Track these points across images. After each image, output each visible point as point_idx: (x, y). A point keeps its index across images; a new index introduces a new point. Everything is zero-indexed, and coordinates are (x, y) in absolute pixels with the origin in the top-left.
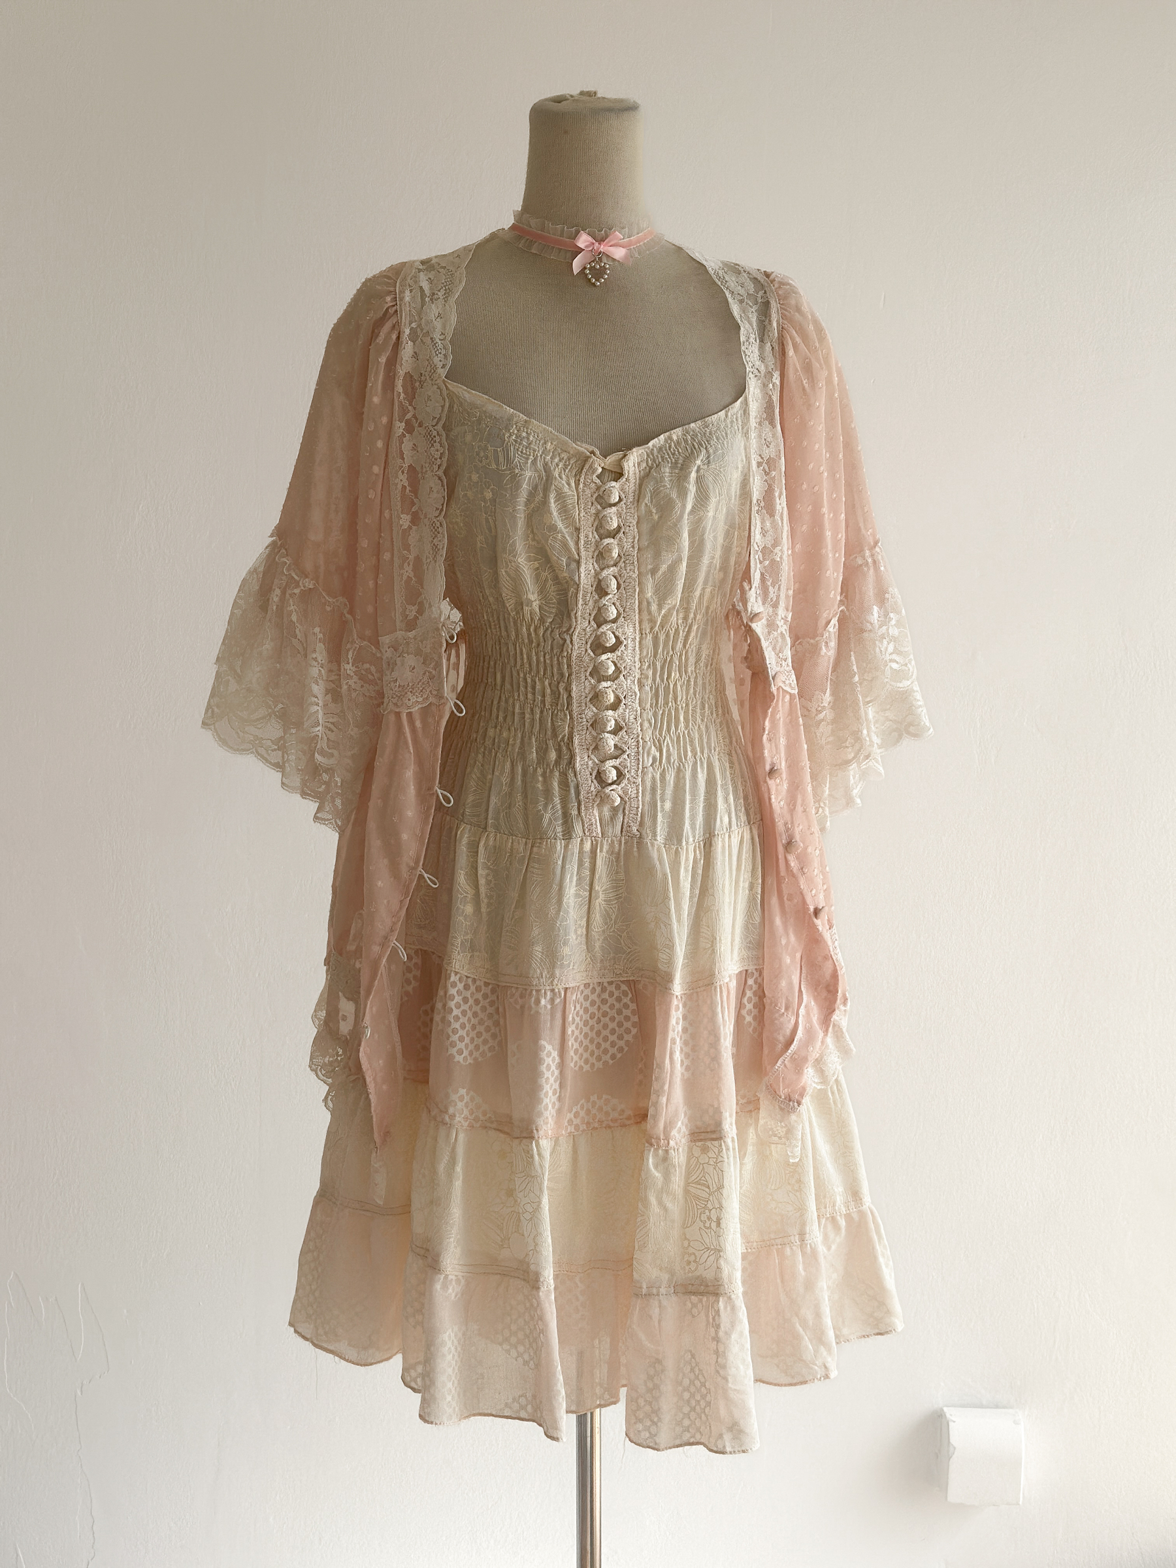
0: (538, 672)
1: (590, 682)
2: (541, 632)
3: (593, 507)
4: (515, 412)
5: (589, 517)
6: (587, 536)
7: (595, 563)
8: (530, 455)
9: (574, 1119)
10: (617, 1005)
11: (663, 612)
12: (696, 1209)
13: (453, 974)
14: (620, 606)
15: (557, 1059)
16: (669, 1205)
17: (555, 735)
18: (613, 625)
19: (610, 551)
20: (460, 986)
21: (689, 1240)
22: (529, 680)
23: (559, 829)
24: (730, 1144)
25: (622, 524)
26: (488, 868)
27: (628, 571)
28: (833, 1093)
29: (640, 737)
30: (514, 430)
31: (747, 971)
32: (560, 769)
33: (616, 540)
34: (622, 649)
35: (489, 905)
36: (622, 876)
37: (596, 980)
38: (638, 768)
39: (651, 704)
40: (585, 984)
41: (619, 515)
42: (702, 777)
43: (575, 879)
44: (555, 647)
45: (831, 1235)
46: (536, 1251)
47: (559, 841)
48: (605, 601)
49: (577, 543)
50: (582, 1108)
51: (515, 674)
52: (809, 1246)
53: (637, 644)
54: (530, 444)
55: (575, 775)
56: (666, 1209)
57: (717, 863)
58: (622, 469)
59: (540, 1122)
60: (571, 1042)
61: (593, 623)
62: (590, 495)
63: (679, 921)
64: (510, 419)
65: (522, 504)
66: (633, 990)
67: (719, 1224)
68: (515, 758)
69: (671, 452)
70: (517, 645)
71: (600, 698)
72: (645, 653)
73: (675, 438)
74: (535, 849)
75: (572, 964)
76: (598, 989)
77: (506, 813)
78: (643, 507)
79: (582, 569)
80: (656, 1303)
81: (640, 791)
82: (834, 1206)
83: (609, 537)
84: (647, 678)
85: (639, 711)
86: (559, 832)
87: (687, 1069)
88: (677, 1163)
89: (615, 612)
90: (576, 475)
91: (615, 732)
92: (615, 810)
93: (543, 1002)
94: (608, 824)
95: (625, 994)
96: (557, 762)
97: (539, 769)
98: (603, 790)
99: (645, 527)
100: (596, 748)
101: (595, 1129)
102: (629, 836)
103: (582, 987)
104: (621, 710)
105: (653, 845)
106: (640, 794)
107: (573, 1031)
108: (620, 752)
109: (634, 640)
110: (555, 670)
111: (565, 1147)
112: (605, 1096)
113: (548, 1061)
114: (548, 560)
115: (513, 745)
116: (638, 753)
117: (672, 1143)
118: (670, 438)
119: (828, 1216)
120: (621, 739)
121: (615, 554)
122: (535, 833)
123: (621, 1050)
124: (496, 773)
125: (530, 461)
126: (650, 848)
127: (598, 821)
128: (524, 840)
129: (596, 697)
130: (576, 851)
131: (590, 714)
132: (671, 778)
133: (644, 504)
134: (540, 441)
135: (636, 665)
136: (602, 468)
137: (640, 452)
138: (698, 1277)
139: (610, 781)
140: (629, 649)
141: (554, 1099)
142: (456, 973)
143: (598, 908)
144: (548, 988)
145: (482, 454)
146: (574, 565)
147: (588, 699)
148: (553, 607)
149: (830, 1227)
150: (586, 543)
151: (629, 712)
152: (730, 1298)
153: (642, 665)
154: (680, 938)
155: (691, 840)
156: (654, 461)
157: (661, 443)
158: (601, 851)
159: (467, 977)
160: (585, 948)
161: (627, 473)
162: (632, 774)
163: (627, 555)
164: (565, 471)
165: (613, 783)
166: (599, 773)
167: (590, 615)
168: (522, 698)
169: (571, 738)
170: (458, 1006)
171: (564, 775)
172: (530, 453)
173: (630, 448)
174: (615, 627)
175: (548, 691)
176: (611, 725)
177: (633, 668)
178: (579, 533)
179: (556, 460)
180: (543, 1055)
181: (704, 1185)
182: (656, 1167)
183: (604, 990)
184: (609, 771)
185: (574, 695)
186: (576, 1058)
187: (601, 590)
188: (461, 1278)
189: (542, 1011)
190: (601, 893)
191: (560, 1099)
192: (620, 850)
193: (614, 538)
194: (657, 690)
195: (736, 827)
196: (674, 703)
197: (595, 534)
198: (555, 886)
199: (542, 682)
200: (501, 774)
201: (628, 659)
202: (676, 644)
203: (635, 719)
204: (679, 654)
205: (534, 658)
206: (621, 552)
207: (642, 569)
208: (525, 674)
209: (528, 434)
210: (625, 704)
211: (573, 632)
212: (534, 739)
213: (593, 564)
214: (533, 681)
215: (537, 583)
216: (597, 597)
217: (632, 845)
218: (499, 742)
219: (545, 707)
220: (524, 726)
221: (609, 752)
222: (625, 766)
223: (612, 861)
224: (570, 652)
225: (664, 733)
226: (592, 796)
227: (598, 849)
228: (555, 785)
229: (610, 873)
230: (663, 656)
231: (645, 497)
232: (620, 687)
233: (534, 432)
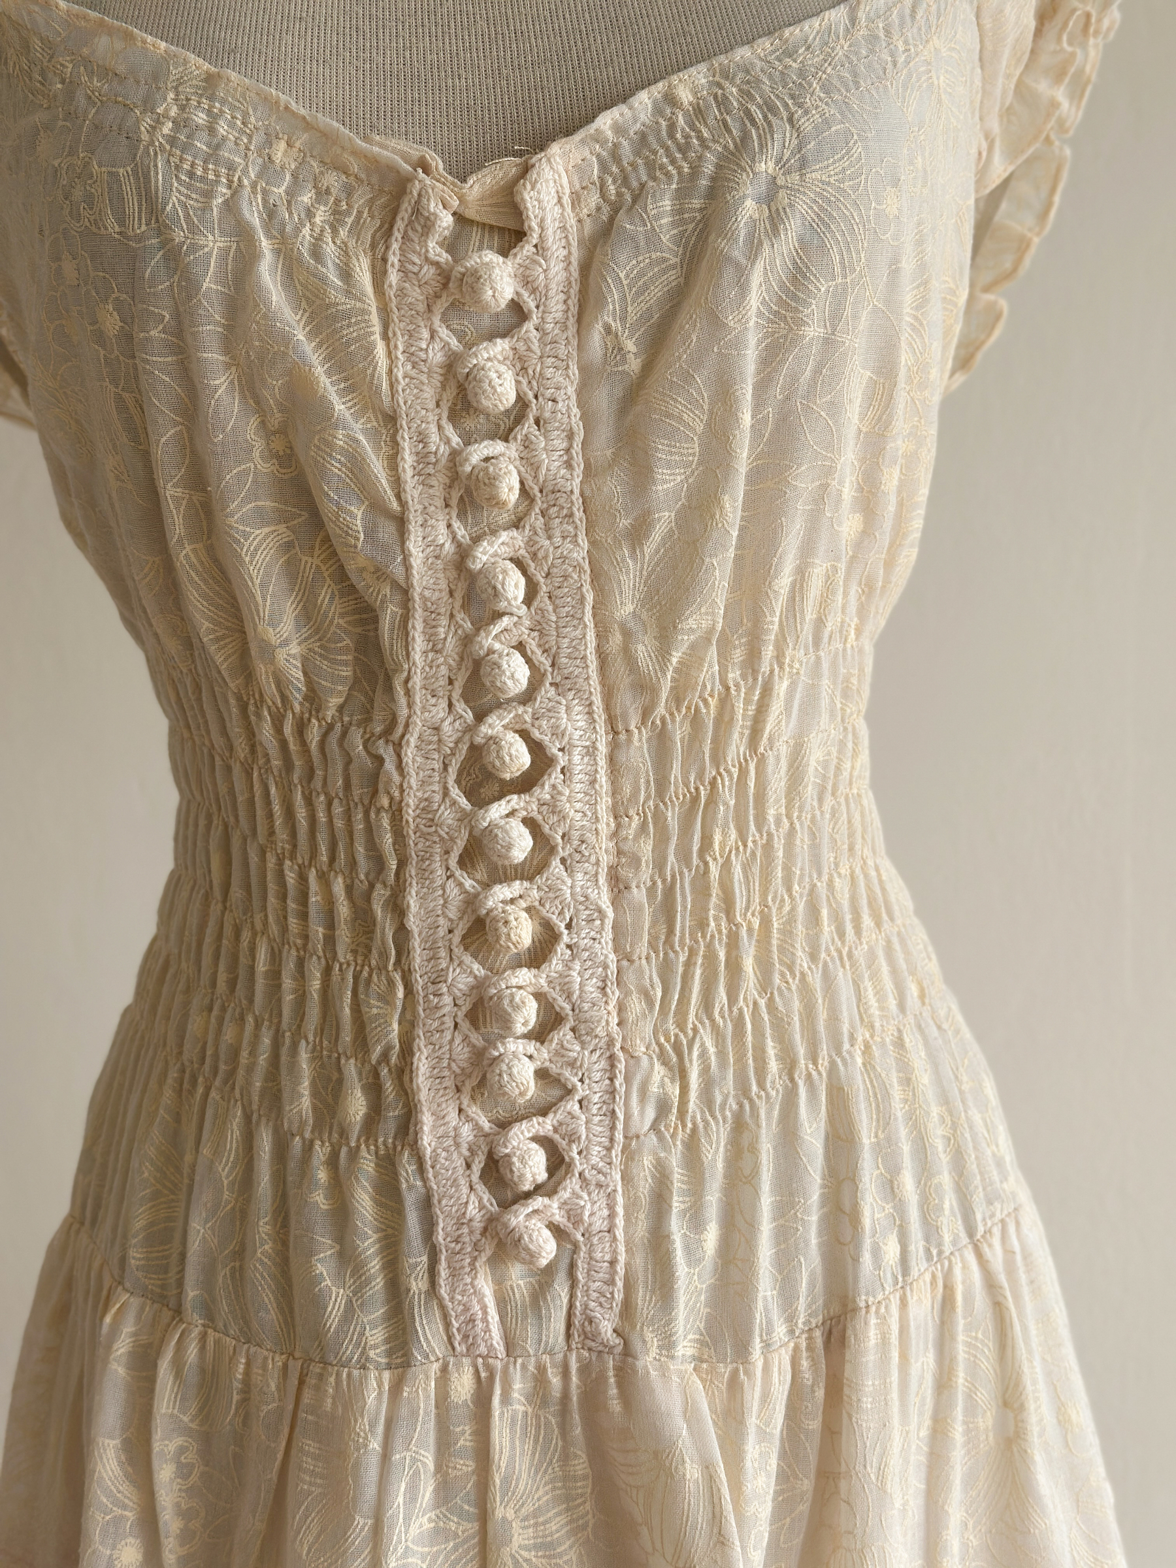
0: (314, 853)
1: (460, 885)
2: (314, 734)
3: (437, 345)
5: (424, 378)
6: (422, 439)
7: (456, 524)
8: (217, 182)
11: (674, 660)
14: (539, 652)
18: (520, 710)
19: (491, 481)
22: (291, 878)
23: (376, 1336)
25: (531, 395)
27: (557, 540)
29: (618, 1046)
30: (170, 105)
32: (377, 1147)
33: (513, 446)
34: (552, 781)
36: (581, 1464)
38: (612, 1140)
39: (652, 945)
41: (520, 364)
43: (428, 1484)
44: (355, 781)
47: (373, 1374)
48: (490, 640)
49: (393, 462)
51: (254, 858)
53: (602, 763)
54: (218, 147)
55: (421, 1169)
58: (516, 210)
61: (460, 707)
62: (421, 307)
68: (255, 1106)
69: (678, 146)
70: (255, 775)
72: (627, 790)
73: (688, 98)
74: (307, 1397)
77: (231, 1271)
79: (414, 542)
81: (620, 1210)
83: (493, 436)
84: (636, 861)
85: (613, 967)
86: (375, 1347)
89: (525, 670)
90: (373, 246)
91: (540, 1035)
92: (546, 1272)
94: (525, 1318)
96: (369, 1128)
97: (318, 1142)
98: (507, 1213)
99: (604, 400)
100: (483, 1082)
102: (590, 1349)
104: (555, 964)
105: (664, 1372)
106: (620, 1221)
108: (556, 1092)
109: (591, 751)
110: (360, 849)
114: (314, 517)
115: (250, 1069)
116: (612, 1092)
118: (671, 100)
120: (557, 1053)
121: (509, 490)
122: (306, 1346)
124: (206, 1151)
125: (217, 202)
126: (655, 1384)
127: (492, 1310)
128: (279, 1360)
129: (480, 930)
130: (427, 1404)
131: (463, 982)
132: (715, 1156)
134: (250, 137)
135: (602, 826)
136: (459, 217)
137: (576, 157)
139: (527, 1187)
140: (577, 778)
145: (78, 194)
146: (387, 531)
147: (456, 938)
148: (346, 663)
150: (422, 457)
151: (581, 972)
153: (619, 826)
156: (625, 181)
157: (642, 116)
158: (506, 1399)
161: (534, 224)
162: (595, 1160)
163: (552, 491)
164: (335, 231)
165: (538, 1189)
166: (492, 1158)
167: (451, 682)
168: (274, 929)
169: (407, 1051)
171: (388, 1166)
172: (217, 175)
173: (540, 144)
174: (528, 718)
175: (343, 910)
176: (528, 1015)
177: (591, 838)
178: (397, 431)
179: (306, 198)
184: (522, 1160)
185: (413, 922)
187: (479, 606)
192: (566, 1392)
193: (506, 440)
194: (669, 892)
195: (924, 1265)
196: (723, 924)
197: (449, 430)
198: (359, 1520)
199: (323, 878)
200: (217, 1151)
201: (575, 810)
202: (727, 744)
203: (603, 989)
204: (735, 772)
205: (301, 814)
206: (530, 482)
207: (600, 535)
208: (280, 863)
209: (213, 117)
210: (569, 947)
211: (403, 736)
212: (304, 1056)
213: (449, 526)
214: (303, 878)
215: (292, 590)
216: (468, 625)
217: (602, 1377)
218: (216, 1056)
219: (335, 956)
220: (280, 1015)
221: (521, 1101)
222: (572, 1138)
223: (548, 1423)
224: (397, 794)
225: (691, 1017)
226: (471, 1232)
227: (498, 1391)
228: (364, 1201)
229: (541, 1462)
230: (686, 784)
231: (601, 302)
232: (551, 895)
233: (233, 108)
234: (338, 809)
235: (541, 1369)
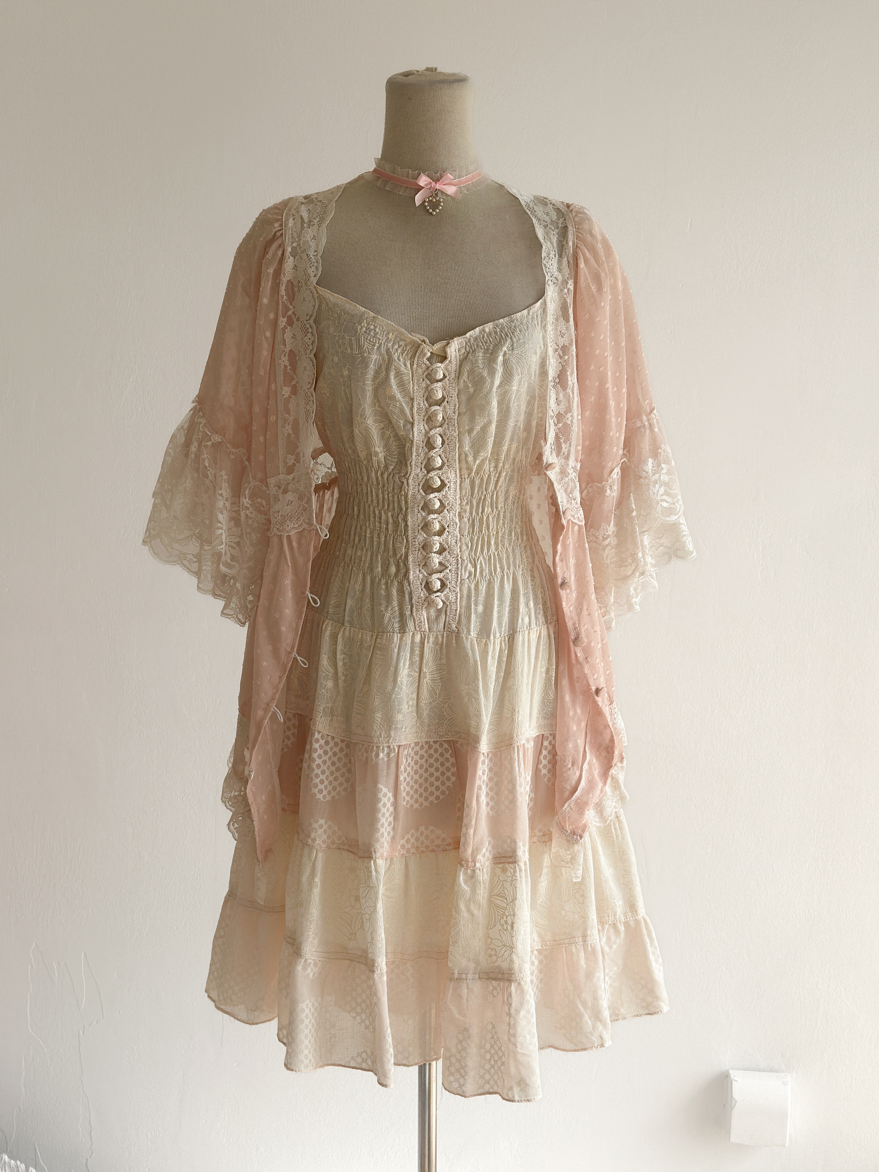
0: (384, 506)
1: (422, 514)
2: (386, 476)
3: (424, 382)
4: (366, 310)
5: (421, 390)
6: (419, 404)
8: (376, 343)
9: (406, 844)
10: (441, 759)
12: (497, 915)
13: (316, 733)
14: (444, 457)
15: (392, 799)
16: (475, 912)
17: (395, 554)
18: (439, 471)
19: (436, 415)
20: (322, 742)
21: (491, 938)
22: (377, 512)
23: (396, 625)
24: (523, 868)
25: (446, 396)
26: (345, 654)
27: (451, 431)
28: (615, 829)
29: (459, 557)
30: (364, 324)
31: (543, 735)
32: (398, 579)
33: (441, 407)
34: (446, 489)
35: (345, 681)
36: (444, 661)
37: (424, 740)
38: (457, 580)
39: (469, 533)
40: (416, 743)
41: (444, 389)
42: (508, 588)
43: (408, 663)
44: (396, 488)
45: (613, 938)
46: (373, 943)
47: (396, 634)
48: (432, 453)
49: (412, 409)
50: (412, 836)
51: (367, 508)
52: (589, 945)
53: (458, 486)
54: (376, 334)
55: (409, 585)
56: (473, 915)
57: (517, 653)
58: (446, 353)
59: (378, 846)
60: (403, 786)
61: (423, 470)
62: (421, 374)
63: (486, 696)
64: (363, 314)
65: (370, 379)
66: (453, 747)
67: (512, 927)
68: (366, 571)
69: (484, 341)
70: (368, 485)
71: (429, 527)
72: (464, 493)
73: (487, 330)
74: (378, 640)
75: (404, 728)
76: (426, 747)
77: (358, 612)
78: (462, 381)
79: (415, 429)
80: (465, 985)
81: (458, 597)
82: (615, 915)
83: (437, 405)
84: (466, 511)
85: (459, 537)
86: (396, 628)
87: (492, 808)
88: (481, 880)
89: (440, 461)
90: (411, 358)
91: (441, 552)
92: (439, 611)
93: (381, 755)
94: (434, 623)
95: (447, 750)
96: (396, 575)
97: (382, 579)
98: (431, 596)
99: (464, 398)
100: (425, 565)
101: (423, 852)
102: (449, 631)
103: (413, 745)
104: (445, 536)
105: (467, 638)
106: (458, 600)
107: (405, 779)
108: (443, 567)
109: (455, 483)
110: (396, 505)
111: (398, 866)
112: (431, 828)
113: (385, 800)
114: (390, 422)
115: (365, 562)
116: (458, 568)
117: (478, 865)
118: (484, 330)
119: (610, 922)
120: (444, 558)
121: (440, 418)
122: (378, 629)
123: (443, 793)
124: (352, 582)
125: (375, 347)
126: (465, 641)
127: (426, 619)
128: (371, 633)
129: (426, 526)
130: (409, 642)
131: (421, 539)
132: (483, 588)
133: (462, 380)
134: (384, 332)
135: (457, 502)
136: (431, 353)
137: (460, 341)
138: (497, 966)
139: (435, 590)
140: (452, 489)
141: (389, 829)
142: (319, 732)
143: (425, 685)
144: (385, 745)
145: (341, 342)
146: (409, 426)
147: (420, 528)
148: (395, 458)
149: (612, 931)
150: (418, 409)
151: (451, 538)
152: (519, 984)
153: (461, 502)
154: (487, 710)
155: (498, 635)
156: (471, 347)
157: (477, 334)
158: (428, 642)
159: (328, 735)
160: (416, 715)
161: (449, 357)
162: (453, 584)
163: (450, 419)
164: (402, 355)
165: (438, 591)
166: (427, 583)
167: (422, 463)
168: (372, 527)
169: (407, 556)
170: (320, 757)
171: (401, 584)
172: (376, 341)
173: (452, 337)
174: (441, 474)
175: (391, 520)
176: (437, 547)
177: (454, 504)
178: (413, 402)
179: (396, 347)
180: (381, 795)
181: (502, 897)
182: (465, 883)
183: (430, 747)
184: (435, 582)
185: (409, 524)
186: (407, 798)
187: (430, 445)
188: (318, 961)
189: (380, 762)
190: (428, 674)
191: (394, 829)
192: (443, 642)
193: (440, 406)
194: (473, 521)
195: (535, 626)
196: (487, 531)
197: (425, 402)
198: (391, 668)
199: (387, 514)
200: (356, 582)
201: (451, 497)
202: (489, 486)
203: (456, 543)
204: (491, 494)
205: (381, 496)
206: (445, 416)
207: (461, 430)
208: (374, 508)
209: (375, 327)
210: (448, 531)
211: (409, 477)
212: (379, 557)
213: (424, 425)
214: (380, 513)
215: (382, 439)
216: (427, 450)
217: (452, 638)
218: (355, 559)
219: (388, 533)
220: (373, 547)
221: (435, 568)
222: (447, 579)
223: (437, 649)
224: (406, 492)
225: (478, 554)
226: (421, 600)
227: (426, 641)
228: (394, 592)
229: (435, 659)
230: (479, 495)
231: (463, 375)
232: (444, 518)
233: (380, 325)
234: (390, 495)
235: (437, 635)
